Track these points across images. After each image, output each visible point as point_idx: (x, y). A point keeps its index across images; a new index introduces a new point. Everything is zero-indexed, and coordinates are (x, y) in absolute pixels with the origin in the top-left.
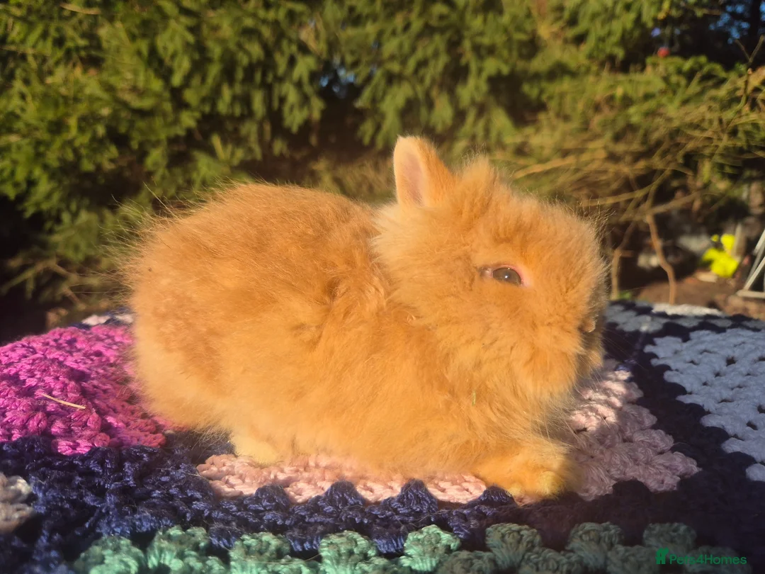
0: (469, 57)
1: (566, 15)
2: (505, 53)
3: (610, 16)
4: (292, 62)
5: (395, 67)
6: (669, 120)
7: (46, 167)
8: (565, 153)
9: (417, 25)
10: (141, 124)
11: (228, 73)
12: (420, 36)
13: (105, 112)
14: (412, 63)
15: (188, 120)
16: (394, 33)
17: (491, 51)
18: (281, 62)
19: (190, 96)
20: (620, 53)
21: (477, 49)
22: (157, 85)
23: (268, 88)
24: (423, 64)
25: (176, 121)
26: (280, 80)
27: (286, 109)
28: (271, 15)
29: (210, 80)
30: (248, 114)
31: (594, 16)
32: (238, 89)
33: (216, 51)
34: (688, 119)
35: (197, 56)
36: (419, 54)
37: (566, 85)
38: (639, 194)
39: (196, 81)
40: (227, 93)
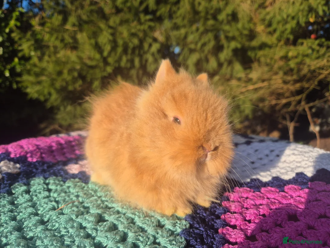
0: (224, 41)
1: (266, 22)
2: (239, 39)
3: (286, 22)
4: (150, 45)
5: (192, 46)
6: (309, 66)
7: (55, 89)
8: (263, 81)
9: (201, 29)
10: (91, 71)
11: (125, 51)
12: (202, 33)
13: (78, 67)
14: (199, 45)
15: (109, 69)
16: (192, 33)
17: (233, 38)
18: (146, 46)
19: (110, 60)
20: (291, 37)
21: (227, 38)
22: (98, 56)
23: (141, 56)
24: (204, 45)
25: (105, 70)
26: (145, 53)
27: (148, 65)
28: (142, 27)
29: (118, 54)
30: (133, 66)
31: (279, 22)
32: (129, 57)
33: (120, 42)
34: (318, 66)
35: (113, 45)
36: (203, 41)
37: (266, 51)
38: (298, 98)
39: (113, 54)
40: (124, 59)
